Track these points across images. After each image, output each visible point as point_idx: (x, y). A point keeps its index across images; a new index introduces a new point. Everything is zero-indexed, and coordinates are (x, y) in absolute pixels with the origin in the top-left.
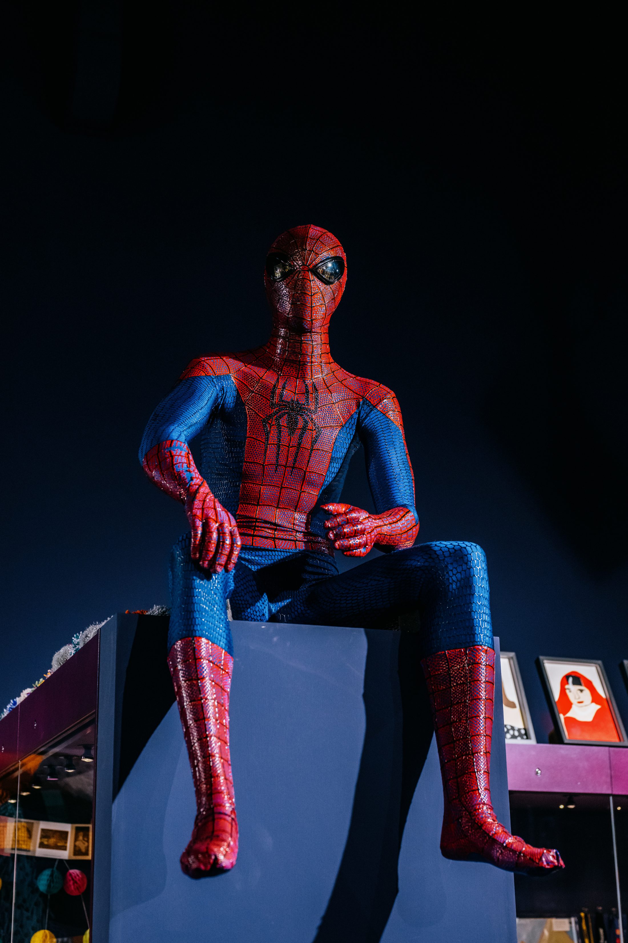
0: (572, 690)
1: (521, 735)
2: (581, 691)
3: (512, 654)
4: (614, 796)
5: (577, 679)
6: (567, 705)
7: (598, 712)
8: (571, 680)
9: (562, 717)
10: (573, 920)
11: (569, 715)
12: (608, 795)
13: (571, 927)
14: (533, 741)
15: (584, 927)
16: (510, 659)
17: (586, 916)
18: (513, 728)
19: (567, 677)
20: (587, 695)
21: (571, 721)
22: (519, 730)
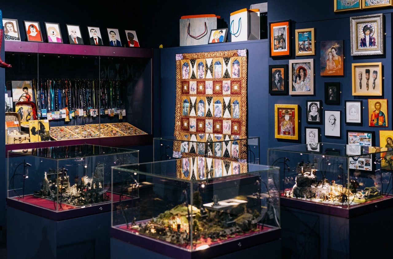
0: (31, 29)
1: (17, 39)
2: (33, 29)
3: (17, 20)
4: (39, 53)
5: (33, 26)
6: (30, 32)
7: (37, 34)
8: (31, 26)
9: (28, 35)
10: (31, 81)
11: (30, 34)
12: (37, 53)
13: (30, 83)
14: (20, 41)
15: (33, 83)
16: (16, 21)
17: (34, 80)
18: (16, 37)
19: (30, 25)
20: (35, 30)
21: (30, 36)
22: (17, 38)
